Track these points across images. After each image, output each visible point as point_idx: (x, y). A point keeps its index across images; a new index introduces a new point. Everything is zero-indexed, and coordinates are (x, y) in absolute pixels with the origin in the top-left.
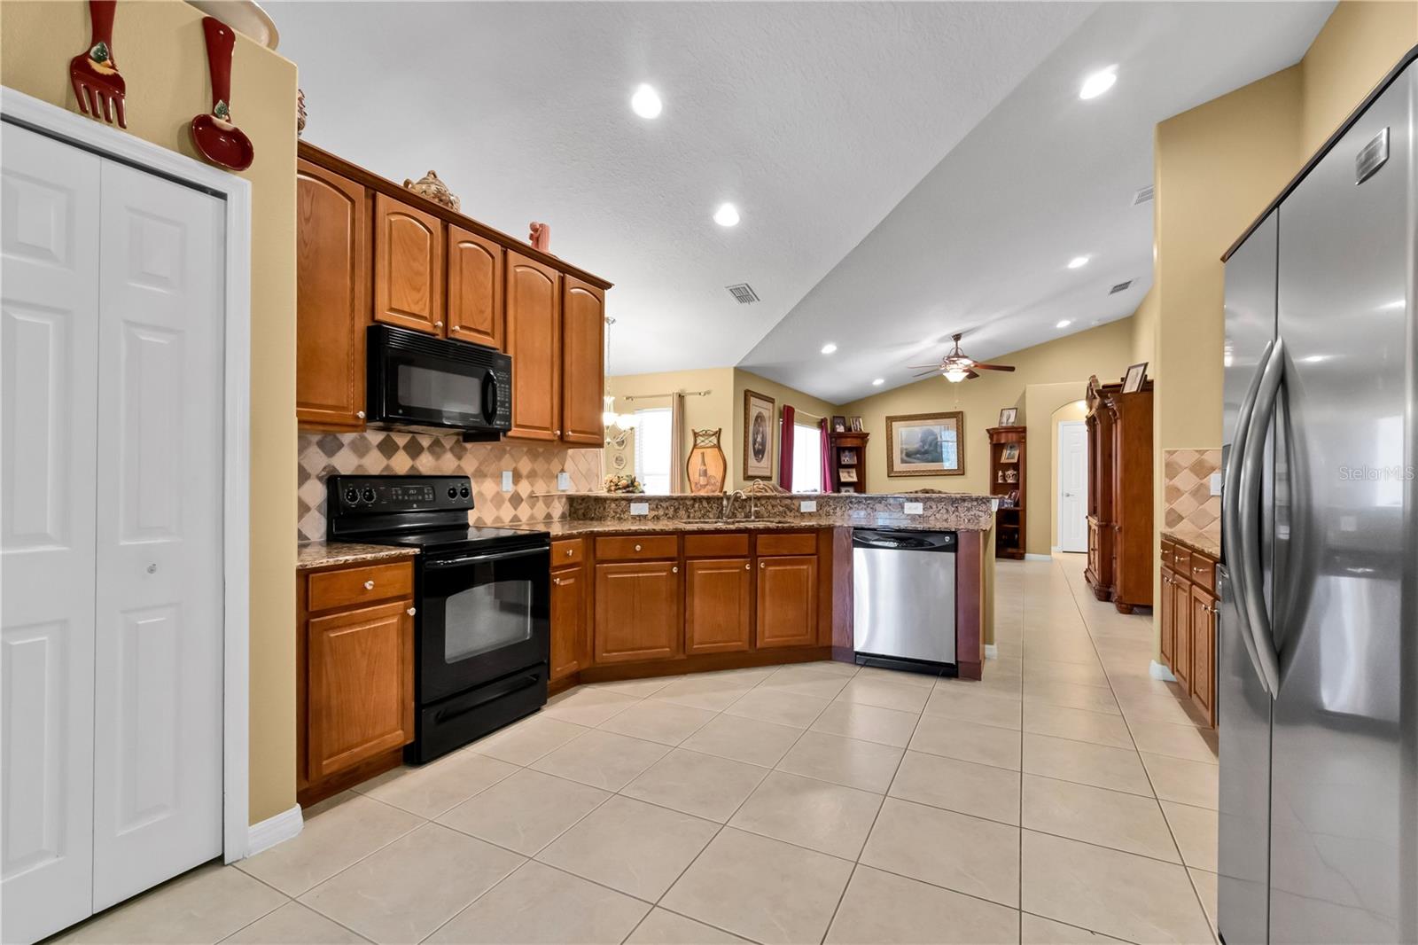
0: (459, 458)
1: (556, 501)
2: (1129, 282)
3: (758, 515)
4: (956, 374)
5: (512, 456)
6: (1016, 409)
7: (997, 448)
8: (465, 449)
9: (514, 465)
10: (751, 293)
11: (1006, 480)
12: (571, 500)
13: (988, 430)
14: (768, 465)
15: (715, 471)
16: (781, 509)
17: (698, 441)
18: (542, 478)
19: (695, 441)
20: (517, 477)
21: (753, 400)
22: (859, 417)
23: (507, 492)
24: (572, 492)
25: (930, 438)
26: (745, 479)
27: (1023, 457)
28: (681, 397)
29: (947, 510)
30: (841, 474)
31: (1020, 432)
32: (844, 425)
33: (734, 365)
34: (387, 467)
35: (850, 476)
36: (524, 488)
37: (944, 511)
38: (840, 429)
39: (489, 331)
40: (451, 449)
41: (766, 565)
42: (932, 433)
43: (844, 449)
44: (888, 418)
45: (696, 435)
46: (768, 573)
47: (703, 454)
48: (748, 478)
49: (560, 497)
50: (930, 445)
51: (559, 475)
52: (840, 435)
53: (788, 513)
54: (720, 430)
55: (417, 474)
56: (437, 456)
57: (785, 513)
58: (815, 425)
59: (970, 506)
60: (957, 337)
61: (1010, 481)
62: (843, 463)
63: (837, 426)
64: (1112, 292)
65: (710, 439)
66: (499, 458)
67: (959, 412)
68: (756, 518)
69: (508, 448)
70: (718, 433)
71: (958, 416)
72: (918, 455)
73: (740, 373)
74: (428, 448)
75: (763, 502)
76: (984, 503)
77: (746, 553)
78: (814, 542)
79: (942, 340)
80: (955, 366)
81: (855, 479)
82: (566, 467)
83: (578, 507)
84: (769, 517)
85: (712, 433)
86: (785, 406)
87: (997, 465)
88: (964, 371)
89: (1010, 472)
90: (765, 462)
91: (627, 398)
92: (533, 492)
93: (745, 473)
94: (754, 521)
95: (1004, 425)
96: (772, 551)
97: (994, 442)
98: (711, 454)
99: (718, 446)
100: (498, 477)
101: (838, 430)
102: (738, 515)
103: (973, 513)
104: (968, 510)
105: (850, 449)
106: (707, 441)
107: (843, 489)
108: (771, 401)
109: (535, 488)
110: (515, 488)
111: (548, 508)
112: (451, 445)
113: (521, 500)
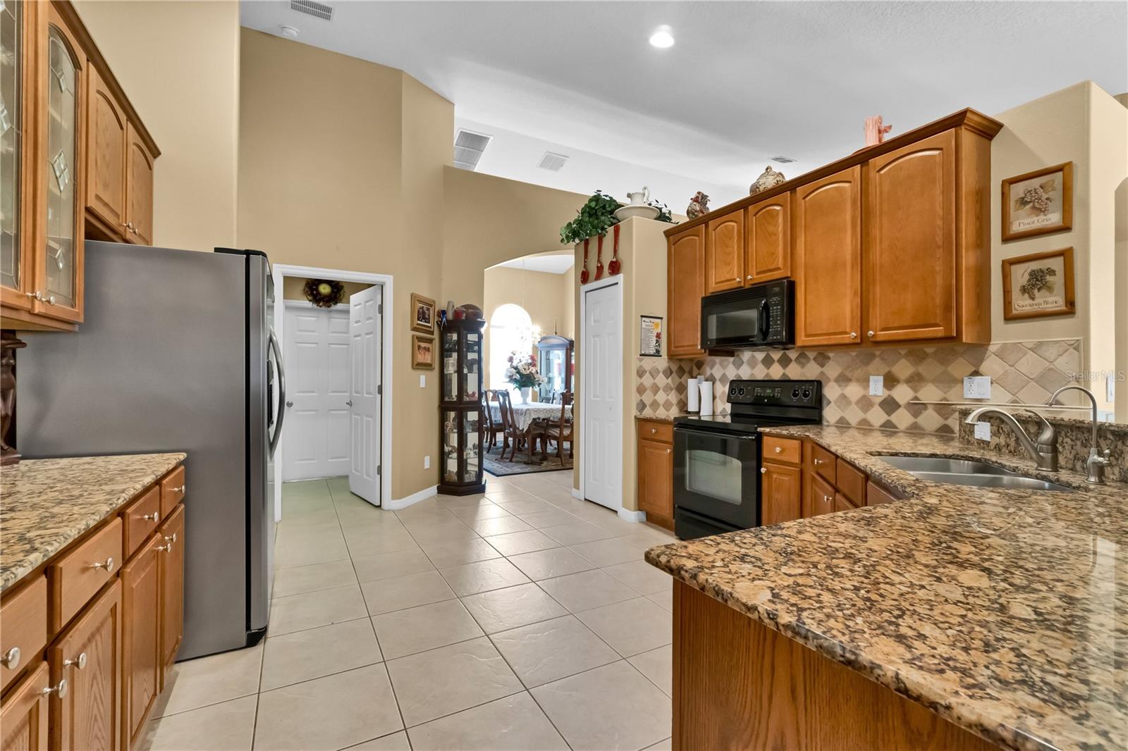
0: (822, 365)
5: (883, 359)
8: (829, 358)
9: (887, 370)
18: (934, 381)
20: (890, 381)
23: (875, 396)
34: (767, 375)
36: (903, 394)
39: (781, 264)
51: (966, 379)
55: (787, 379)
56: (803, 366)
66: (867, 364)
69: (878, 353)
74: (795, 360)
82: (982, 369)
92: (916, 398)
100: (865, 382)
109: (920, 395)
110: (887, 393)
111: (946, 419)
112: (814, 356)
113: (898, 406)
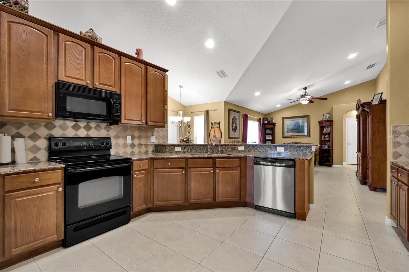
0: (108, 131)
1: (150, 146)
2: (375, 64)
3: (222, 152)
4: (305, 102)
5: (131, 130)
6: (329, 114)
7: (322, 128)
8: (111, 128)
9: (132, 134)
10: (224, 74)
11: (325, 139)
12: (156, 146)
13: (318, 121)
14: (239, 134)
15: (218, 135)
16: (231, 149)
17: (213, 126)
18: (144, 138)
19: (212, 126)
20: (133, 138)
21: (231, 112)
22: (273, 118)
23: (128, 143)
24: (157, 143)
25: (298, 124)
26: (228, 138)
27: (332, 130)
28: (207, 112)
29: (294, 150)
30: (266, 137)
31: (330, 122)
32: (267, 120)
33: (224, 101)
34: (76, 134)
35: (269, 137)
36: (136, 142)
37: (292, 151)
38: (266, 122)
39: (113, 85)
40: (105, 128)
41: (219, 171)
42: (298, 123)
43: (267, 129)
44: (282, 118)
45: (212, 124)
46: (220, 174)
47: (214, 130)
48: (230, 138)
49: (151, 145)
50: (297, 127)
51: (151, 137)
52: (266, 124)
53: (233, 151)
54: (220, 122)
55: (89, 137)
56: (99, 131)
57: (232, 151)
58: (257, 120)
59: (303, 149)
60: (305, 89)
61: (327, 139)
62: (267, 133)
63: (265, 121)
64: (367, 69)
65: (217, 125)
66: (125, 131)
67: (308, 115)
68: (220, 152)
69: (129, 128)
70: (219, 123)
71: (308, 117)
72: (293, 131)
73: (226, 103)
74: (94, 128)
75: (224, 147)
76: (309, 148)
77: (212, 166)
78: (239, 162)
79: (300, 90)
80: (304, 98)
81: (271, 138)
82: (154, 134)
83: (158, 148)
84: (226, 152)
85: (217, 123)
86: (244, 114)
87: (322, 134)
88: (308, 100)
89: (327, 136)
90: (237, 133)
91: (191, 113)
92: (140, 143)
93: (228, 137)
94: (219, 154)
95: (324, 119)
96: (222, 166)
97: (321, 125)
98: (217, 130)
99: (219, 128)
100: (125, 138)
101: (265, 122)
102: (215, 151)
103: (304, 152)
104: (303, 150)
105: (269, 129)
106: (216, 126)
107: (267, 142)
108: (239, 112)
109: (141, 142)
110: (132, 142)
111: (147, 148)
112: (104, 127)
113: (135, 146)
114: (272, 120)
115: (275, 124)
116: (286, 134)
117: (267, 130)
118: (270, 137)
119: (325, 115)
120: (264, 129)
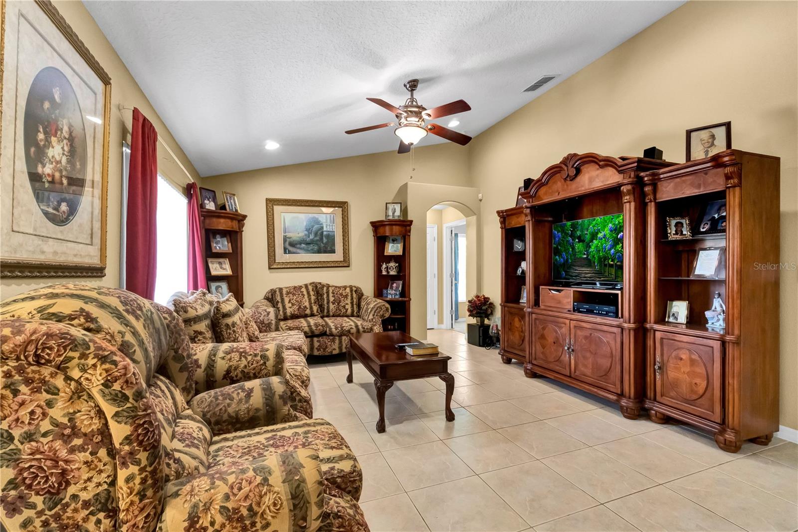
2: (552, 78)
6: (401, 203)
7: (380, 242)
11: (388, 272)
13: (372, 223)
22: (234, 195)
25: (316, 227)
27: (407, 250)
30: (210, 265)
31: (406, 227)
35: (221, 268)
42: (317, 222)
44: (267, 200)
50: (316, 234)
52: (210, 214)
60: (413, 85)
61: (393, 273)
62: (214, 251)
63: (207, 202)
67: (345, 202)
71: (342, 205)
72: (303, 245)
81: (228, 272)
87: (381, 258)
89: (392, 264)
95: (391, 218)
97: (378, 234)
101: (208, 207)
105: (224, 233)
107: (213, 286)
114: (232, 201)
115: (245, 217)
116: (281, 257)
117: (215, 241)
118: (224, 266)
119: (391, 207)
120: (203, 232)
